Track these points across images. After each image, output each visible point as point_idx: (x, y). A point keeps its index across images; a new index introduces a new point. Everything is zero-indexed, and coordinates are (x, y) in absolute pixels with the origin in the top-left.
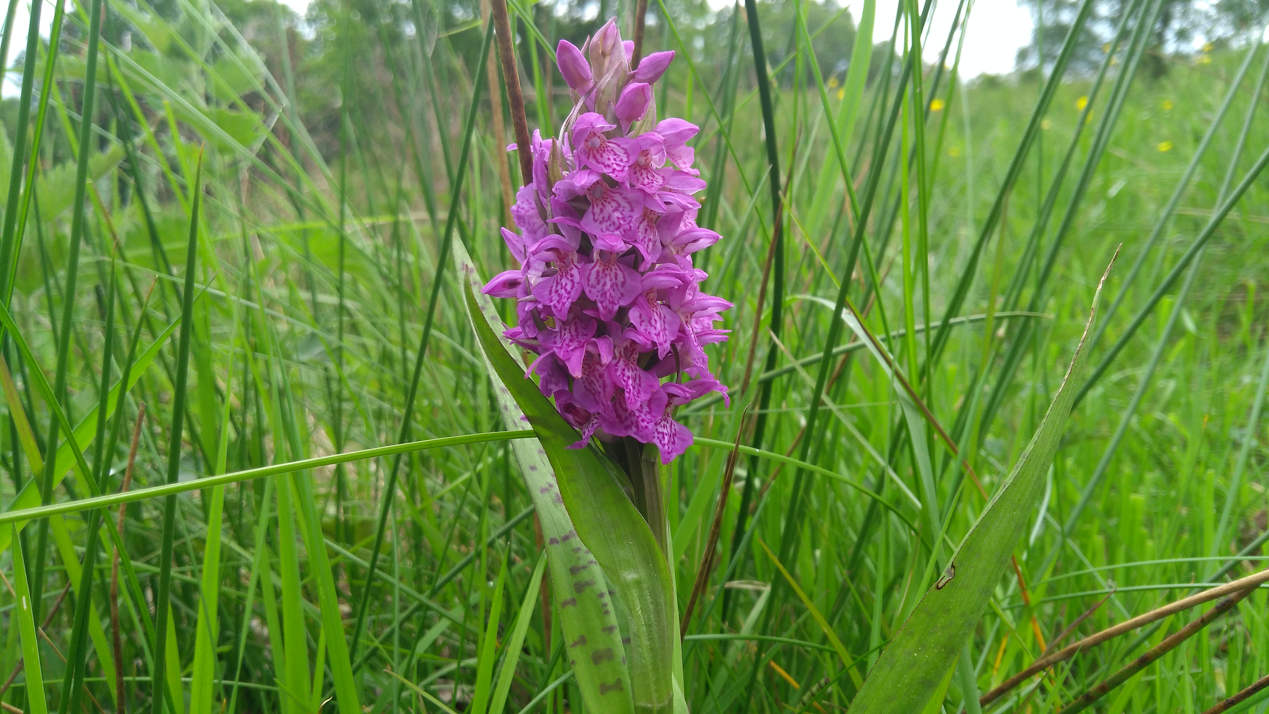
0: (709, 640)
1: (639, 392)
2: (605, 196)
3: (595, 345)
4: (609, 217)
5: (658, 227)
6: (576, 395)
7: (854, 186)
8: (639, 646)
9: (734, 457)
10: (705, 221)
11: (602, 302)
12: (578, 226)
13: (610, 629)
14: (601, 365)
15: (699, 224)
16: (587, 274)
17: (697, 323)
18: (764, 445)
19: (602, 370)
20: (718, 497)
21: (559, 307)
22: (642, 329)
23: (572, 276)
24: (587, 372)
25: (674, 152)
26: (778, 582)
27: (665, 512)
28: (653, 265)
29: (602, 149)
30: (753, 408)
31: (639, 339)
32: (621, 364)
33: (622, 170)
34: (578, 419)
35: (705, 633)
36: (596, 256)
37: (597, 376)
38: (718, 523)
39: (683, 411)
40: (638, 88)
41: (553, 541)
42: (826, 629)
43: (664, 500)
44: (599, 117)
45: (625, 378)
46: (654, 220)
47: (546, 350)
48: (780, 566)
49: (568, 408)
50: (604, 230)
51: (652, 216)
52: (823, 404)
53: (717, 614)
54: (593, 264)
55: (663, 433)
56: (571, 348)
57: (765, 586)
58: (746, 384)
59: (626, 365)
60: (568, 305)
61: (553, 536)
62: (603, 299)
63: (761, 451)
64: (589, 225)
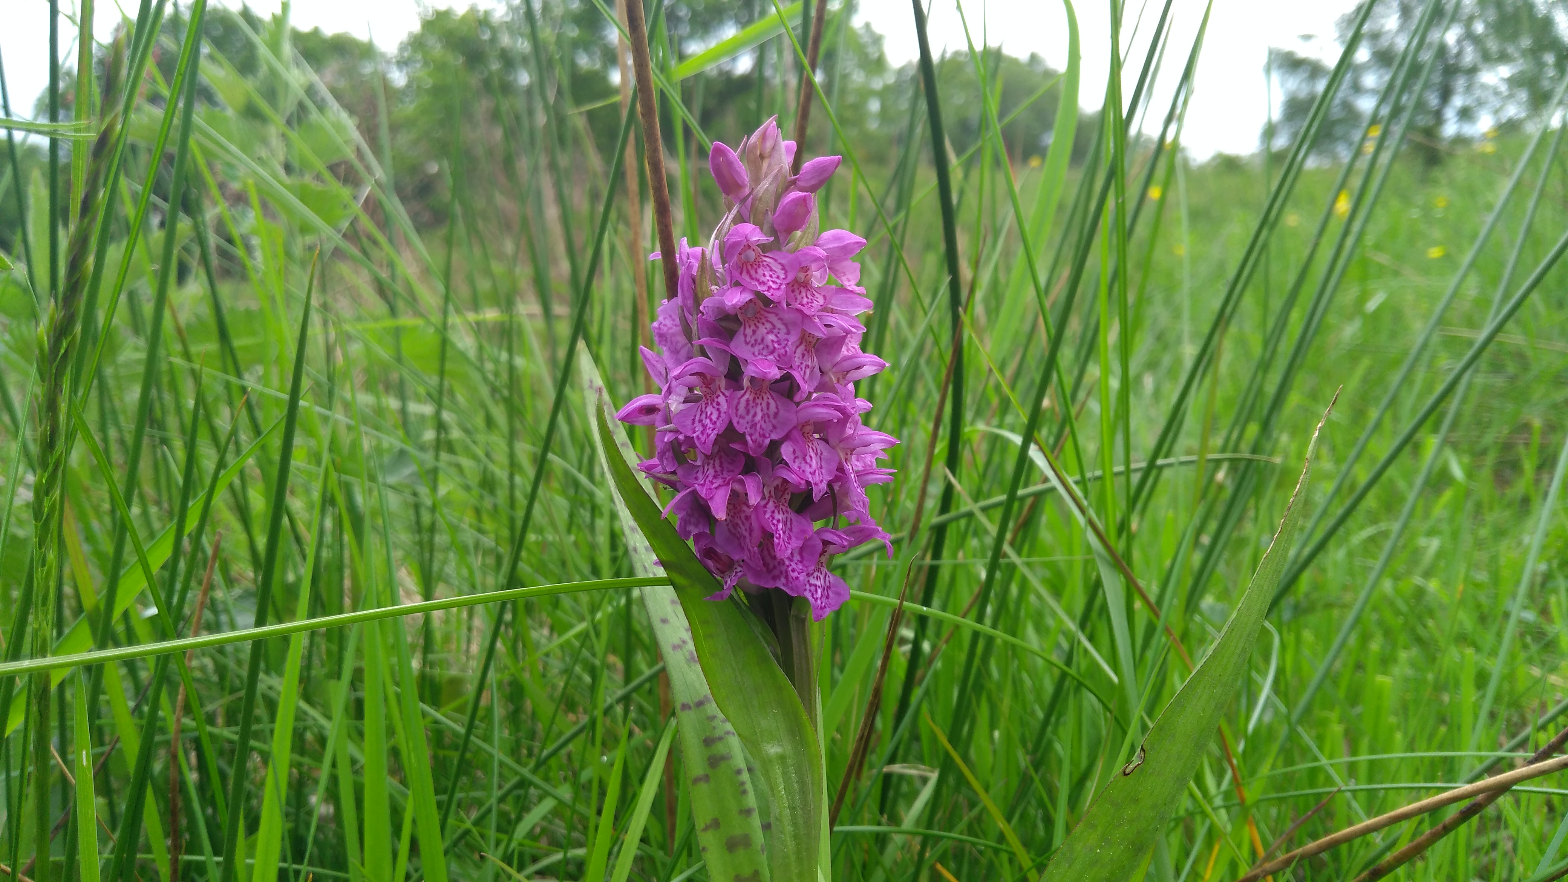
0: (862, 833)
1: (790, 538)
2: (758, 316)
3: (742, 483)
4: (763, 340)
5: (817, 351)
6: (719, 539)
7: (1047, 304)
8: (782, 833)
9: (898, 616)
10: (871, 347)
11: (751, 435)
12: (727, 349)
13: (748, 812)
14: (748, 506)
15: (864, 350)
16: (735, 402)
17: (858, 460)
18: (936, 601)
19: (749, 511)
20: (879, 663)
21: (703, 439)
22: (795, 467)
23: (718, 404)
24: (731, 513)
25: (837, 267)
26: (947, 767)
27: (815, 676)
28: (810, 394)
29: (757, 264)
30: (923, 558)
31: (792, 478)
32: (771, 505)
33: (779, 288)
34: (719, 566)
35: (858, 824)
36: (746, 382)
37: (743, 518)
38: (877, 693)
39: (840, 559)
40: (800, 197)
41: (685, 707)
42: (1002, 824)
43: (814, 663)
44: (754, 230)
45: (775, 522)
46: (812, 344)
47: (687, 487)
48: (949, 747)
49: (709, 553)
50: (756, 353)
51: (810, 339)
52: (1005, 555)
53: (873, 804)
54: (743, 392)
55: (816, 586)
56: (715, 485)
57: (932, 772)
58: (915, 529)
59: (776, 507)
60: (713, 437)
61: (685, 701)
62: (752, 431)
63: (933, 611)
64: (740, 348)
